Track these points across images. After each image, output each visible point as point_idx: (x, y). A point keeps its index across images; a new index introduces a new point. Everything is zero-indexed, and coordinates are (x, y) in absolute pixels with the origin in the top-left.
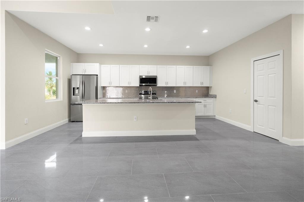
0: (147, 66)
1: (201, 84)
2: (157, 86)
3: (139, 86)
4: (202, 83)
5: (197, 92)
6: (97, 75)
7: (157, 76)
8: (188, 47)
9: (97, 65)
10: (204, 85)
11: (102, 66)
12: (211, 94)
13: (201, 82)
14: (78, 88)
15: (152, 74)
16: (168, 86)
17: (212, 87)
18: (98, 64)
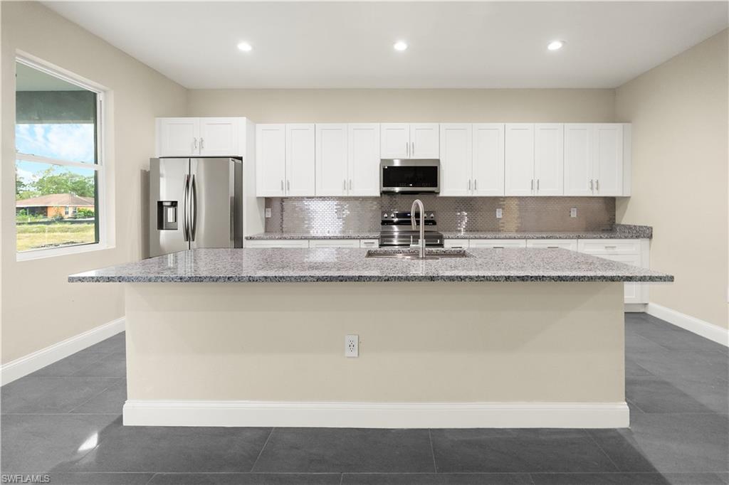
0: (405, 125)
1: (592, 188)
2: (441, 195)
3: (378, 195)
4: (595, 184)
5: (574, 214)
6: (241, 159)
7: (439, 160)
8: (555, 46)
9: (240, 123)
10: (600, 189)
11: (260, 127)
12: (623, 223)
13: (592, 182)
14: (174, 204)
15: (421, 153)
16: (475, 194)
17: (629, 197)
18: (244, 119)
